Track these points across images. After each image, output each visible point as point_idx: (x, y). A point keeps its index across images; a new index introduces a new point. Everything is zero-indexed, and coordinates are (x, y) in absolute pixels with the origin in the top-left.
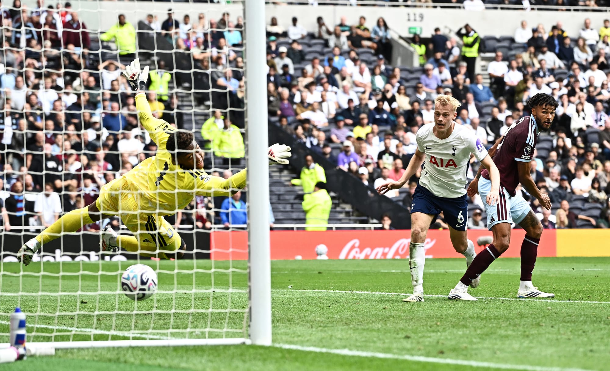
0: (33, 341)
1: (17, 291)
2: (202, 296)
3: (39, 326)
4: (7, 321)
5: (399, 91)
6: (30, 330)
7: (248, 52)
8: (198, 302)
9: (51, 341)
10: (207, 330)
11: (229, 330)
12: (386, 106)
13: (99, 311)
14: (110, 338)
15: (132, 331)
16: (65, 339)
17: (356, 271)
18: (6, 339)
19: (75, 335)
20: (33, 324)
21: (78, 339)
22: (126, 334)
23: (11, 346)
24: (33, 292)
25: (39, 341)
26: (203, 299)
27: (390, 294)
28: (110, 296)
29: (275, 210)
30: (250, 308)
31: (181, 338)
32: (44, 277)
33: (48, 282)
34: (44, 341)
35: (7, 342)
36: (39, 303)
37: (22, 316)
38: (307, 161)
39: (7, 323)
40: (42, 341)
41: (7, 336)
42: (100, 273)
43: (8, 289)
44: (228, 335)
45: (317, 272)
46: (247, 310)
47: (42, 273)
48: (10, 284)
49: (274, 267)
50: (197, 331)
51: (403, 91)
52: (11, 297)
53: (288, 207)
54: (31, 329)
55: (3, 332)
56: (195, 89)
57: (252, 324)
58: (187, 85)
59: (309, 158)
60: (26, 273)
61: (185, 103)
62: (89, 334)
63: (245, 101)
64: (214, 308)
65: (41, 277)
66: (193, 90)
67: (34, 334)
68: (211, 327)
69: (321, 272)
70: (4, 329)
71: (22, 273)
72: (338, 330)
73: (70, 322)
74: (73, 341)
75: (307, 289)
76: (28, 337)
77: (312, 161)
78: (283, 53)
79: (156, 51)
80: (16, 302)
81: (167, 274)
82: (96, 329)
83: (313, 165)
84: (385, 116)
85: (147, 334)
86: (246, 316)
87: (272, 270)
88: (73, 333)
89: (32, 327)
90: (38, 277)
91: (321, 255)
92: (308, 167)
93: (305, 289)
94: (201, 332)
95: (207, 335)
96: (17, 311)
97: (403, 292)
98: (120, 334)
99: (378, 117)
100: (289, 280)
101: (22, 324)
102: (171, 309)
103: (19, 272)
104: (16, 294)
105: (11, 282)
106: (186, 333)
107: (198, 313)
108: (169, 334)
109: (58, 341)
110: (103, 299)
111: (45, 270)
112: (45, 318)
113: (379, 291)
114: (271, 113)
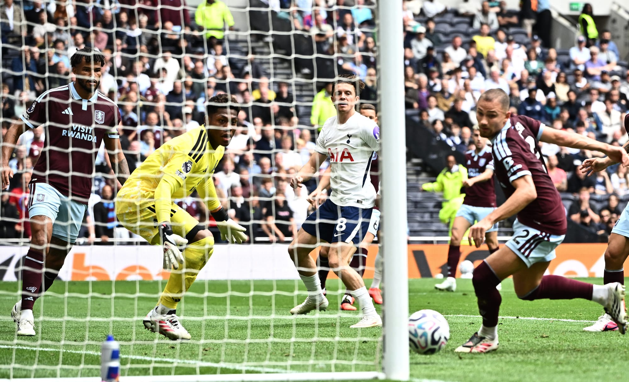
0: (128, 375)
1: (108, 315)
2: (326, 322)
3: (134, 357)
4: (97, 351)
5: (558, 80)
6: (124, 362)
7: (381, 33)
8: (321, 329)
9: (149, 374)
10: (333, 362)
11: (359, 362)
12: (540, 96)
13: (205, 339)
14: (219, 371)
15: (245, 363)
16: (166, 372)
17: (508, 292)
18: (96, 372)
19: (177, 367)
20: (127, 354)
21: (181, 372)
22: (238, 367)
23: (102, 380)
24: (125, 317)
25: (135, 375)
26: (327, 325)
27: (548, 319)
28: (217, 321)
29: (410, 220)
30: (384, 337)
31: (303, 371)
32: (140, 298)
33: (143, 305)
34: (141, 375)
35: (96, 376)
36: (134, 330)
37: (114, 345)
38: (448, 162)
39: (96, 354)
40: (138, 375)
41: (96, 369)
42: (206, 294)
43: (97, 313)
44: (358, 368)
45: (461, 294)
46: (380, 339)
47: (138, 294)
48: (99, 307)
49: (412, 287)
50: (321, 363)
51: (562, 79)
52: (100, 322)
53: (427, 217)
54: (124, 360)
55: (92, 364)
56: (318, 77)
57: (386, 355)
58: (306, 71)
59: (451, 158)
60: (119, 295)
61: (304, 93)
62: (194, 366)
63: (379, 92)
64: (341, 336)
65: (137, 299)
66: (315, 79)
67: (128, 366)
68: (337, 359)
69: (466, 293)
70: (93, 361)
71: (114, 295)
72: (487, 363)
73: (171, 351)
74: (175, 374)
75: (450, 314)
76: (122, 370)
77: (454, 162)
78: (421, 33)
79: (271, 32)
80: (107, 328)
81: (285, 296)
82: (202, 360)
83: (455, 168)
84: (538, 108)
85: (262, 366)
86: (379, 346)
87: (410, 291)
88: (175, 365)
89: (126, 359)
90: (133, 299)
91: (465, 273)
92: (449, 170)
93: (447, 314)
94: (326, 365)
95: (333, 368)
96: (109, 339)
97: (564, 318)
98: (230, 366)
99: (529, 108)
100: (429, 303)
101: (115, 355)
102: (290, 337)
103: (110, 293)
104: (105, 319)
105: (99, 305)
106: (308, 366)
107: (322, 342)
108: (289, 367)
109: (157, 374)
110: (210, 325)
111: (141, 291)
112: (140, 347)
113: (536, 316)
114: (408, 106)
